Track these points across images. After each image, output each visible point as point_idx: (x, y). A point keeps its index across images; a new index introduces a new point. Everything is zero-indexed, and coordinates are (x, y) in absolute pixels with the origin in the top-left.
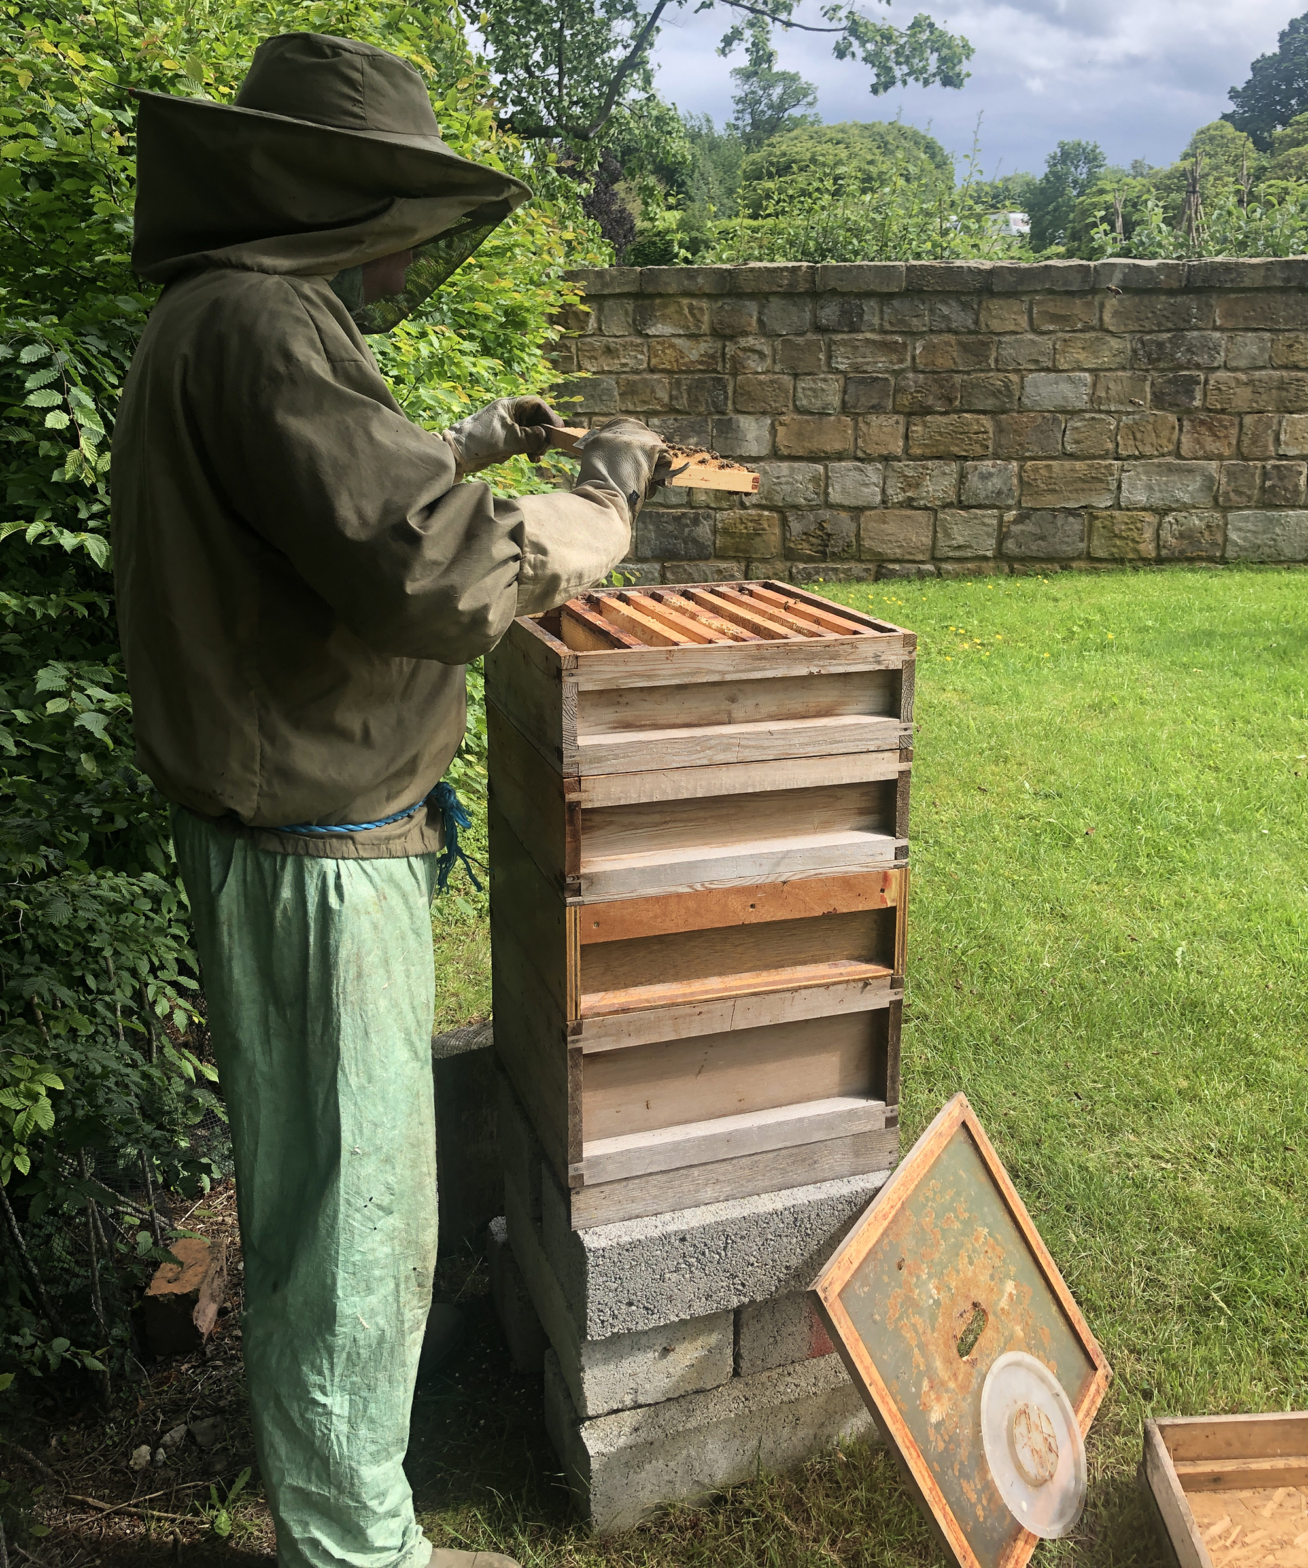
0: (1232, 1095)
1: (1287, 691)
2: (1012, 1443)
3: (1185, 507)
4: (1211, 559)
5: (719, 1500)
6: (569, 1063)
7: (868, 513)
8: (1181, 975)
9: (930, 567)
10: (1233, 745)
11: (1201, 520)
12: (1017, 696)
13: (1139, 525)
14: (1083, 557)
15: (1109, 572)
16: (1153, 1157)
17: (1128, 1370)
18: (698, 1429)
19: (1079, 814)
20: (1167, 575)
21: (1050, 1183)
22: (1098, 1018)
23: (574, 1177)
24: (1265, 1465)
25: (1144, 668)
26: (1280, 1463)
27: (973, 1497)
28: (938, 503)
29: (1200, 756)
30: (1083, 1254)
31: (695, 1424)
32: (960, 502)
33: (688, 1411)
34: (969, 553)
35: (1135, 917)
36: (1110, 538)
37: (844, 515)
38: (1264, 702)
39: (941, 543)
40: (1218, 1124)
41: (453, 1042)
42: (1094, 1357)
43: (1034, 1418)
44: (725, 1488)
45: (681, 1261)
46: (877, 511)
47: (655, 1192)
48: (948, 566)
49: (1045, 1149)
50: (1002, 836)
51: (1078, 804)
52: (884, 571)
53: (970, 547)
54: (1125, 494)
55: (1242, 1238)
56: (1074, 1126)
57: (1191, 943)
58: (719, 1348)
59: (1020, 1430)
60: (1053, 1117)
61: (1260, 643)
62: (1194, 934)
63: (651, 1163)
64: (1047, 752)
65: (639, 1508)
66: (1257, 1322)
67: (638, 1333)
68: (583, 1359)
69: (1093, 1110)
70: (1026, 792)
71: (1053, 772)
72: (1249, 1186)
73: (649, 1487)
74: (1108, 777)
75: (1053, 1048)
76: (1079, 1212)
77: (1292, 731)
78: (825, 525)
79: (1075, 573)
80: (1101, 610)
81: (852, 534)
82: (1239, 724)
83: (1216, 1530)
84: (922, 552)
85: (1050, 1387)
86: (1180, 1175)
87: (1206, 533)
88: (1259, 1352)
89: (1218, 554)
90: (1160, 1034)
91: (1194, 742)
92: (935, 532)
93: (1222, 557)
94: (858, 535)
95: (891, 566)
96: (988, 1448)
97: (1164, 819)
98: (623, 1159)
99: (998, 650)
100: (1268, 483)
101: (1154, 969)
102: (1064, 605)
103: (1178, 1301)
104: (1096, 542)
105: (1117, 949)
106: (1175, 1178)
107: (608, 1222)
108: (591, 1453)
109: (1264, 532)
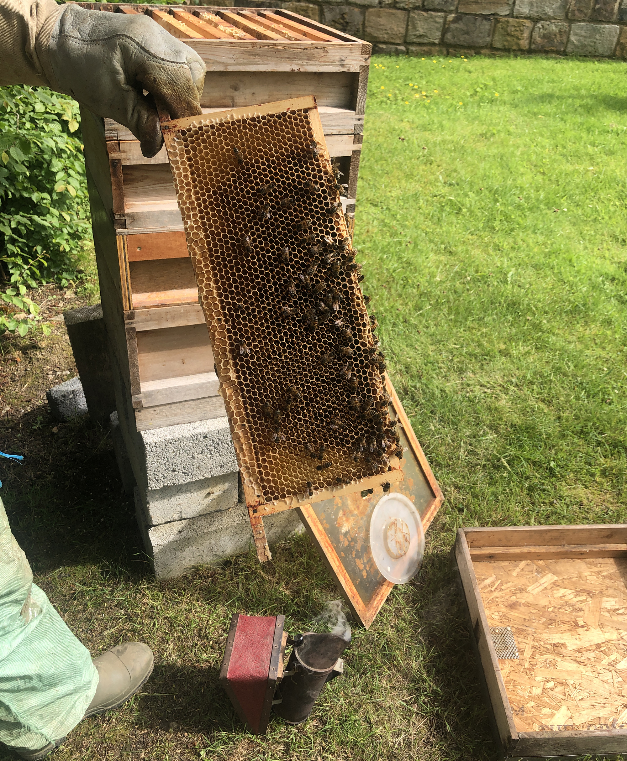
0: (528, 353)
1: (588, 130)
2: (386, 538)
3: (549, 18)
4: (558, 53)
5: (227, 563)
6: (127, 337)
7: (371, 10)
8: (509, 287)
9: (402, 48)
10: (555, 161)
11: (556, 27)
12: (442, 126)
13: (522, 28)
14: (489, 46)
15: (501, 57)
16: (481, 386)
17: (452, 497)
18: (215, 531)
19: (467, 195)
20: (532, 60)
21: (424, 398)
22: (462, 309)
23: (136, 402)
24: (517, 550)
25: (512, 114)
26: (525, 550)
27: (362, 567)
28: (411, 6)
29: (536, 166)
30: (437, 436)
31: (214, 529)
32: (424, 6)
33: (211, 521)
34: (425, 40)
35: (488, 254)
36: (505, 36)
37: (356, 10)
38: (575, 137)
39: (410, 33)
40: (518, 369)
41: (79, 315)
42: (435, 492)
43: (399, 526)
44: (232, 557)
45: (204, 448)
46: (376, 9)
47: (189, 410)
48: (413, 48)
49: (424, 381)
50: (424, 206)
51: (467, 189)
52: (377, 49)
53: (426, 36)
54: (517, 7)
55: (522, 430)
56: (441, 368)
57: (517, 270)
58: (229, 490)
59: (391, 532)
60: (431, 363)
61: (578, 102)
62: (519, 265)
63: (185, 395)
64: (454, 159)
65: (183, 568)
66: (523, 473)
67: (179, 485)
68: (148, 498)
69: (452, 360)
70: (440, 182)
71: (455, 171)
72: (530, 403)
73: (188, 558)
74: (485, 175)
75: (435, 325)
76: (438, 414)
77: (587, 154)
78: (345, 16)
79: (482, 56)
80: (494, 79)
81: (360, 23)
82: (560, 149)
83: (487, 582)
84: (399, 38)
85: (410, 509)
86: (494, 395)
87: (558, 36)
88: (522, 489)
89: (562, 49)
90: (494, 319)
91: (534, 157)
92: (408, 25)
93: (564, 51)
94: (364, 24)
95: (381, 46)
96: (372, 543)
97: (512, 200)
98: (168, 393)
99: (435, 100)
100: (597, 6)
101: (495, 283)
102: (474, 75)
103: (484, 463)
104: (496, 38)
105: (477, 272)
106: (491, 397)
107: (160, 427)
108: (153, 544)
109: (590, 37)
